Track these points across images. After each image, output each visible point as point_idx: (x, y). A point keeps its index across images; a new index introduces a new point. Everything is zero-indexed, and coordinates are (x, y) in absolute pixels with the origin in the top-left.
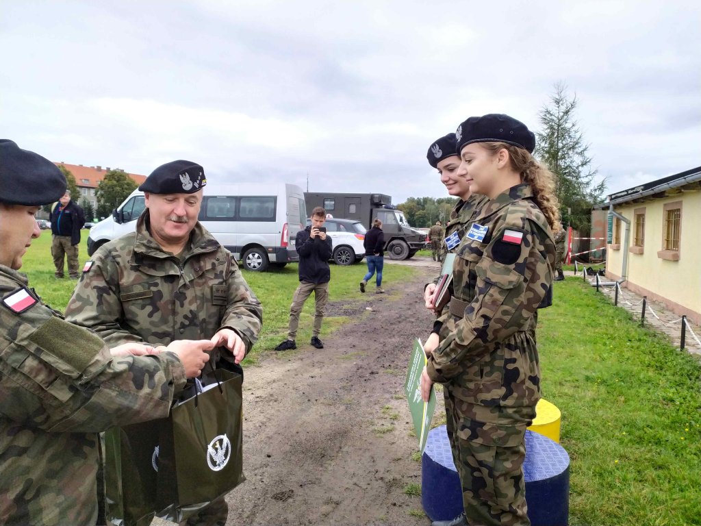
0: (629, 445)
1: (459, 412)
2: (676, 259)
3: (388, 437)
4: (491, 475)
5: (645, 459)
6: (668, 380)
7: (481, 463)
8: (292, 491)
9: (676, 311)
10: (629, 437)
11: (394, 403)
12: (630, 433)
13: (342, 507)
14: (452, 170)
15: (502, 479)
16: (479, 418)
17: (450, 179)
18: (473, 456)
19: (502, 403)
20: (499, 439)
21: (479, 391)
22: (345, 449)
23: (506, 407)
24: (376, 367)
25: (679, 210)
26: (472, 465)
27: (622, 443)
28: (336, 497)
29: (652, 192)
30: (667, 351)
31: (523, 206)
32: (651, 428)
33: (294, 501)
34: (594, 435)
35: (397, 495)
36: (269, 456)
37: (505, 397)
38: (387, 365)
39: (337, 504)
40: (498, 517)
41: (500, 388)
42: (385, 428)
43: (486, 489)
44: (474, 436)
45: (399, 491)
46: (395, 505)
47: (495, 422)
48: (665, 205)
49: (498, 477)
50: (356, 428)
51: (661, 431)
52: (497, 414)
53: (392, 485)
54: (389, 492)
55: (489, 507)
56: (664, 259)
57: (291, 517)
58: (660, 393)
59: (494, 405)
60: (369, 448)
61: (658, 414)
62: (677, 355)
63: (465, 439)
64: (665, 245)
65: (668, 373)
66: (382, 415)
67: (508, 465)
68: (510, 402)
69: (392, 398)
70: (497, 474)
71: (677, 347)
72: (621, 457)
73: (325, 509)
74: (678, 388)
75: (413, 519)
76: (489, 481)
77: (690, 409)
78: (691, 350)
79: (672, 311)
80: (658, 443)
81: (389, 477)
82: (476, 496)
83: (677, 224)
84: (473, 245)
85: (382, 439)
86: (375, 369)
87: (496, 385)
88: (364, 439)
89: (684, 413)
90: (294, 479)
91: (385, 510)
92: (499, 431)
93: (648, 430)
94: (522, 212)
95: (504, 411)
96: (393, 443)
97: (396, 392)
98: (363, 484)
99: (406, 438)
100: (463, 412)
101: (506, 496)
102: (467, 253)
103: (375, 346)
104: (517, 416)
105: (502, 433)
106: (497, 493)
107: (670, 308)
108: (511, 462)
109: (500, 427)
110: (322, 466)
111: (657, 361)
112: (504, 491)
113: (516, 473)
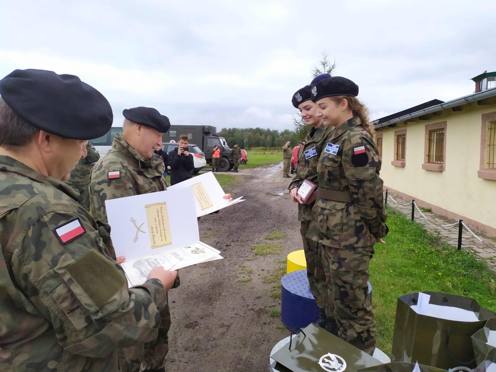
0: (395, 277)
1: (329, 254)
2: (403, 166)
3: (249, 284)
4: (352, 288)
5: (407, 285)
6: (408, 239)
7: (345, 282)
8: (197, 322)
9: (403, 198)
10: (394, 273)
11: (247, 264)
12: (394, 271)
13: (232, 327)
14: (308, 109)
15: (357, 289)
16: (342, 256)
17: (307, 115)
18: (340, 279)
19: (356, 246)
20: (355, 266)
21: (341, 240)
22: (223, 294)
23: (357, 248)
24: (228, 242)
25: (405, 135)
26: (339, 284)
27: (391, 277)
28: (226, 323)
29: (389, 124)
30: (404, 222)
31: (357, 131)
32: (405, 267)
33: (200, 328)
34: (374, 273)
35: (265, 318)
36: (174, 302)
37: (357, 242)
38: (235, 240)
39: (229, 326)
40: (356, 313)
41: (353, 237)
42: (246, 279)
43: (348, 298)
44: (340, 266)
45: (265, 316)
46: (265, 324)
47: (352, 257)
48: (395, 132)
49: (355, 289)
50: (226, 281)
51: (411, 269)
52: (353, 252)
53: (260, 312)
54: (259, 317)
55: (350, 308)
56: (395, 166)
57: (200, 337)
58: (405, 247)
59: (351, 248)
60: (239, 292)
61: (407, 259)
62: (410, 224)
63: (335, 269)
64: (396, 158)
65: (408, 235)
66: (241, 271)
67: (360, 281)
68: (360, 244)
69: (245, 260)
70: (354, 287)
71: (410, 220)
72: (393, 284)
73: (221, 330)
74: (415, 243)
75: (279, 331)
76: (350, 292)
77: (424, 255)
78: (417, 221)
79: (401, 198)
80: (411, 275)
81: (257, 308)
82: (343, 302)
83: (404, 143)
84: (330, 157)
85: (246, 286)
86: (228, 243)
87: (351, 236)
88: (234, 287)
89: (421, 258)
90: (195, 314)
91: (260, 328)
92: (355, 262)
93: (405, 269)
94: (358, 134)
95: (356, 249)
96: (253, 288)
97: (246, 257)
98: (242, 314)
99: (261, 284)
100: (332, 254)
101: (360, 300)
102: (326, 162)
103: (223, 228)
104: (364, 252)
105: (356, 262)
106: (356, 299)
107: (400, 197)
108: (362, 280)
109: (355, 259)
110: (211, 305)
111: (400, 228)
112: (359, 297)
113: (364, 286)
